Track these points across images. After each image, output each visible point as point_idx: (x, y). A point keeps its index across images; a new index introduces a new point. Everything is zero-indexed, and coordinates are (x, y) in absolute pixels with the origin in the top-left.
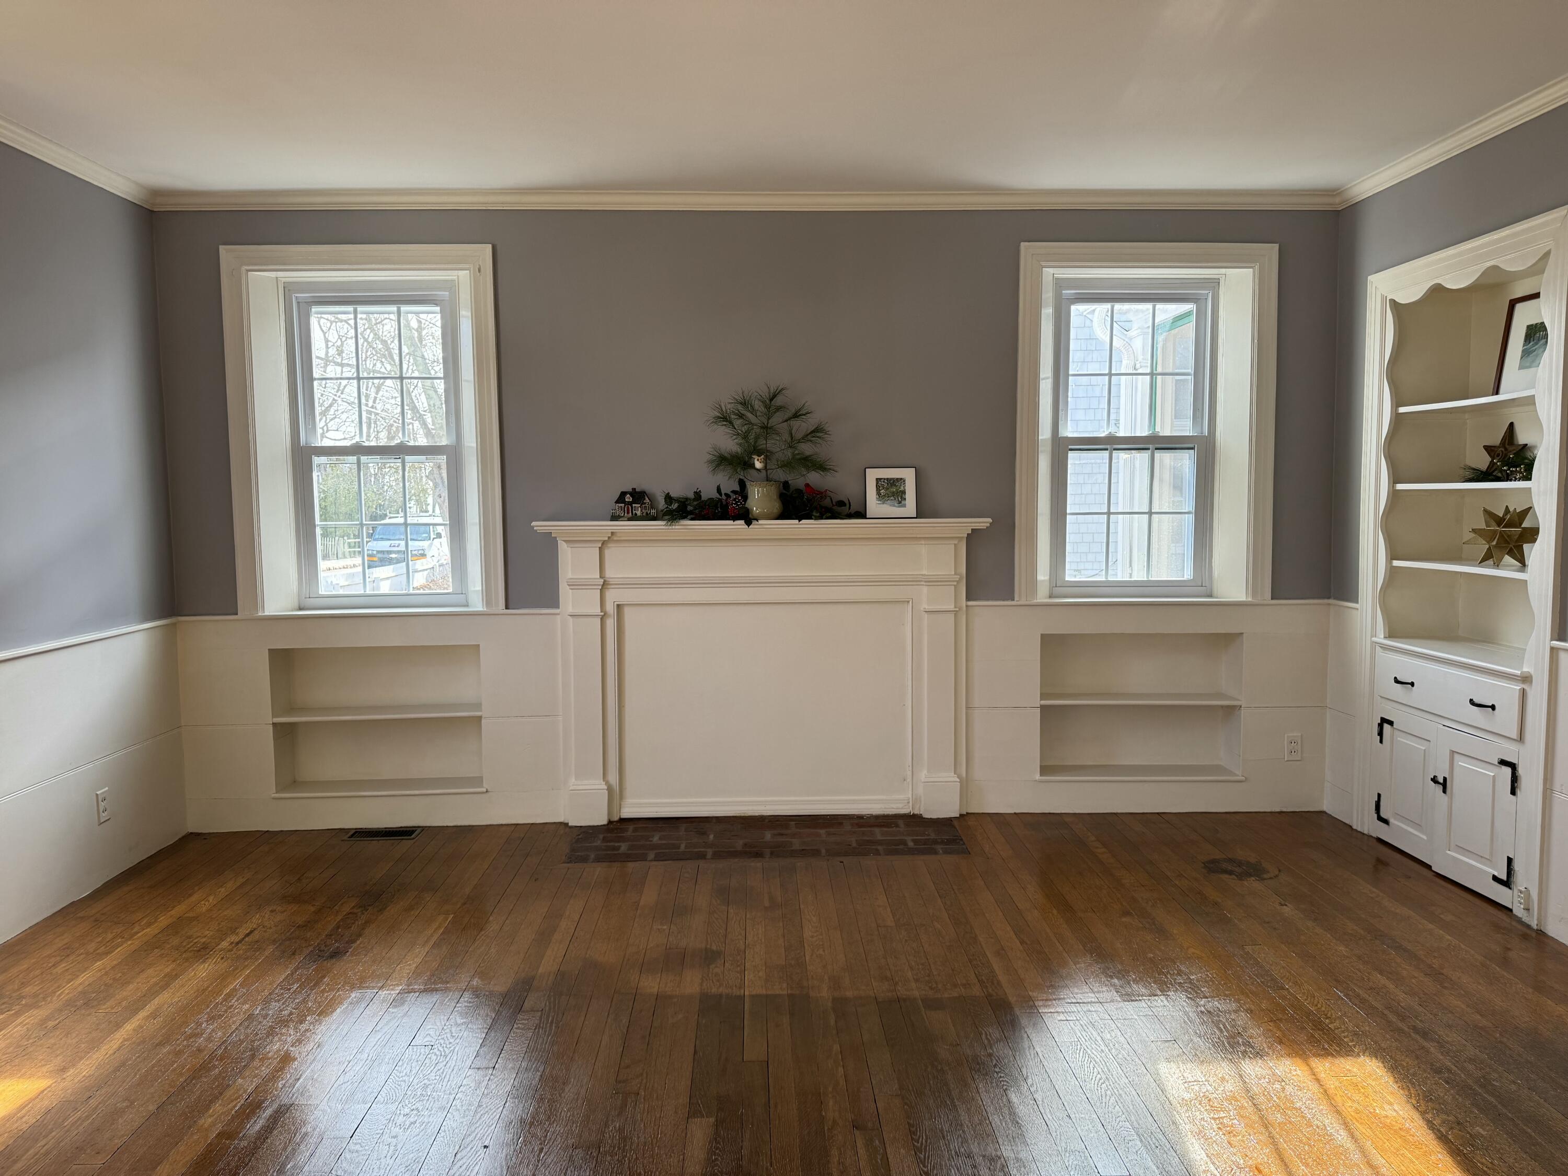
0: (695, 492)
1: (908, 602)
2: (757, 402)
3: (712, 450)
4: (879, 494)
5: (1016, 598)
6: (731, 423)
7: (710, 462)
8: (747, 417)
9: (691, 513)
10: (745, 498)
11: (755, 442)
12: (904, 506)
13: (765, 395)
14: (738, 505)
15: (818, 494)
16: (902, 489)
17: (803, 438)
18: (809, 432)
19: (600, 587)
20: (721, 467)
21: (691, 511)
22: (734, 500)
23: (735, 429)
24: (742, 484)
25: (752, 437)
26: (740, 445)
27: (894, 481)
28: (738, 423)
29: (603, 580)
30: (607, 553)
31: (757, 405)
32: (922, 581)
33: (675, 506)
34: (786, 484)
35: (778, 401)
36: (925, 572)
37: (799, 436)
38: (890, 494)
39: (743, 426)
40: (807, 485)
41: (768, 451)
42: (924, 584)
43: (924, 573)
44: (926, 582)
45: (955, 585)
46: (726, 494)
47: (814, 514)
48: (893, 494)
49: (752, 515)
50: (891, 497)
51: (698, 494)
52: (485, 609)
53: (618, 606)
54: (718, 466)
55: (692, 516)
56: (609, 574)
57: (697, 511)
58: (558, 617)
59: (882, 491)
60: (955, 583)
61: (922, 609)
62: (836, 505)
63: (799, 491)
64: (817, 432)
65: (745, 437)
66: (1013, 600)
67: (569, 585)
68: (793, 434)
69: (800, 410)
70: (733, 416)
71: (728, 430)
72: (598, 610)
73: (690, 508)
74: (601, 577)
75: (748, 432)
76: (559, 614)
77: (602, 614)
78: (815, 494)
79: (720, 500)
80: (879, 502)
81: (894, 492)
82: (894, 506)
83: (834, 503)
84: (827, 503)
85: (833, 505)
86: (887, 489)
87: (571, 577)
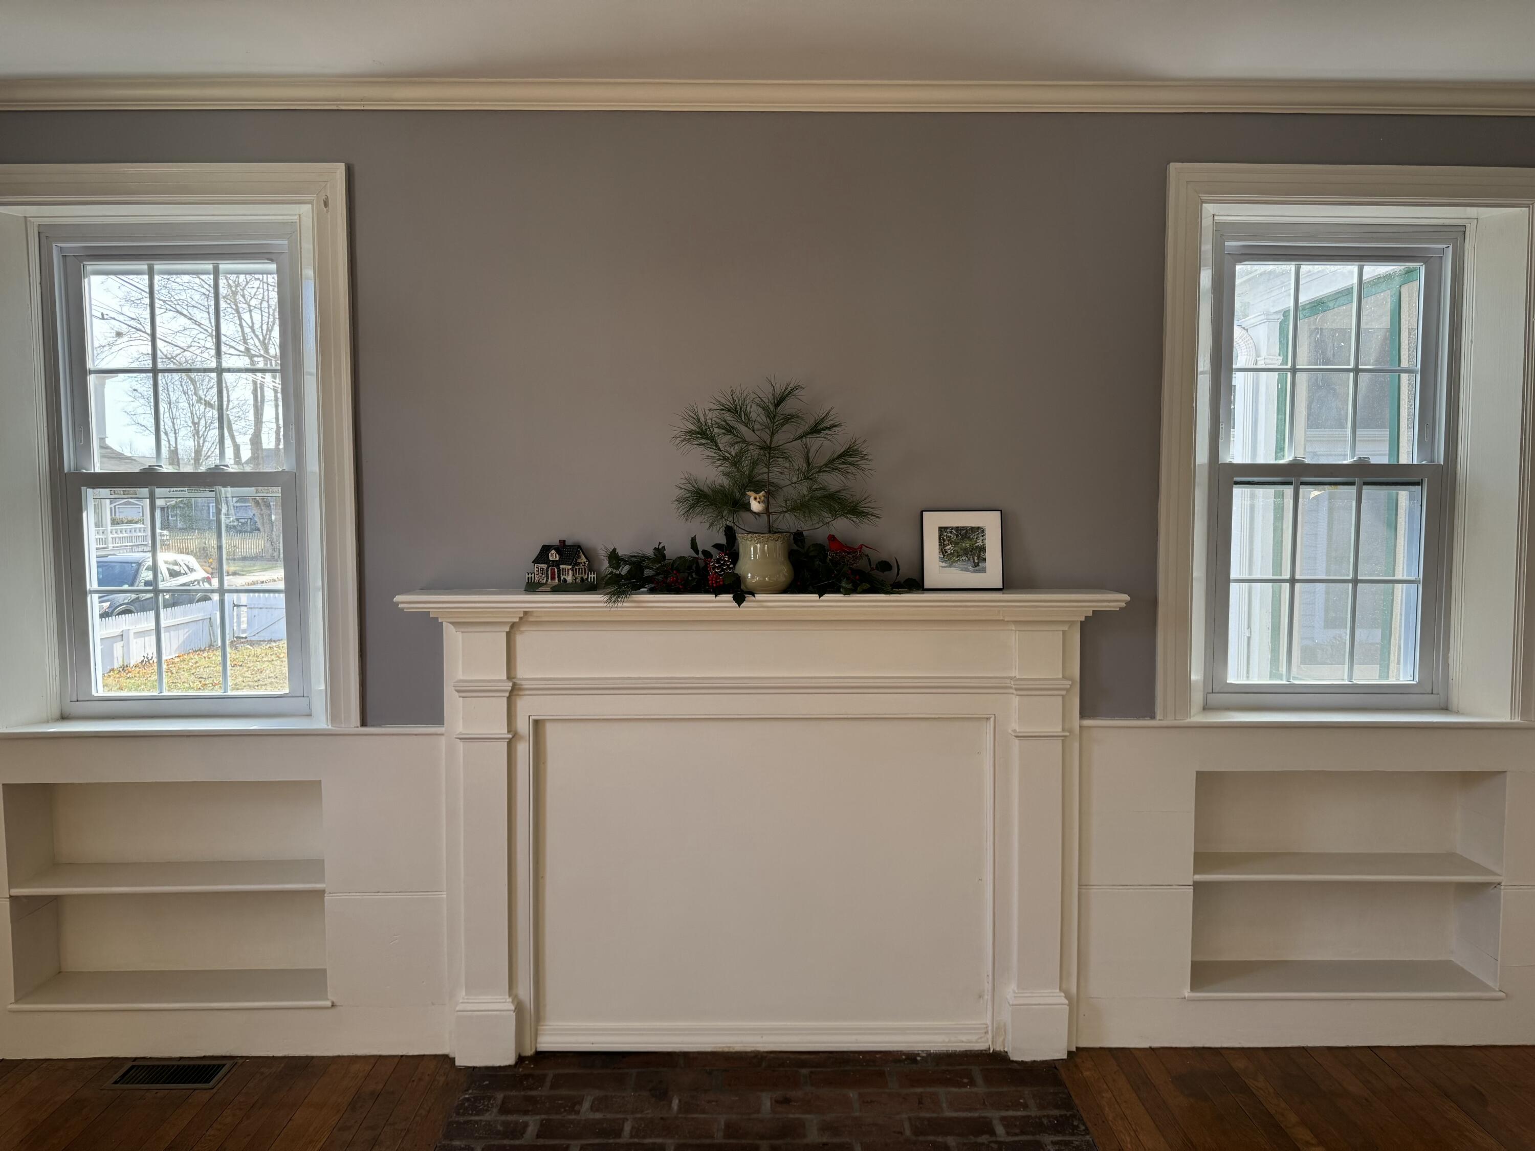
0: (655, 549)
1: (988, 719)
2: (754, 407)
3: (684, 481)
4: (943, 551)
5: (1159, 715)
6: (714, 441)
7: (682, 500)
8: (738, 431)
9: (650, 580)
10: (735, 557)
11: (752, 470)
12: (984, 570)
13: (767, 395)
14: (723, 570)
15: (849, 553)
16: (980, 543)
17: (826, 465)
18: (836, 455)
19: (507, 694)
20: (698, 510)
21: (649, 577)
22: (718, 561)
23: (721, 451)
24: (730, 533)
25: (746, 463)
26: (727, 474)
27: (967, 531)
28: (724, 441)
29: (511, 684)
30: (521, 640)
31: (756, 413)
32: (1011, 688)
33: (625, 570)
34: (798, 537)
35: (789, 407)
36: (1015, 673)
37: (821, 461)
38: (961, 552)
39: (733, 445)
40: (832, 538)
41: (771, 484)
42: (1014, 692)
43: (1013, 675)
44: (1016, 689)
45: (1063, 696)
46: (706, 553)
47: (844, 584)
48: (966, 552)
49: (746, 587)
50: (961, 556)
51: (660, 552)
52: (330, 727)
53: (536, 722)
54: (692, 507)
55: (651, 585)
56: (523, 672)
57: (660, 577)
58: (443, 739)
59: (949, 547)
60: (1064, 693)
61: (1010, 731)
62: (877, 568)
63: (820, 547)
64: (850, 456)
65: (735, 462)
66: (1153, 717)
67: (458, 691)
68: (811, 460)
69: (823, 420)
70: (716, 430)
71: (709, 453)
72: (501, 730)
73: (648, 573)
74: (509, 678)
75: (741, 453)
76: (442, 735)
77: (510, 736)
78: (845, 552)
79: (695, 560)
80: (944, 564)
81: (966, 549)
82: (967, 570)
83: (874, 566)
84: (862, 564)
85: (872, 569)
86: (956, 544)
87: (461, 677)
